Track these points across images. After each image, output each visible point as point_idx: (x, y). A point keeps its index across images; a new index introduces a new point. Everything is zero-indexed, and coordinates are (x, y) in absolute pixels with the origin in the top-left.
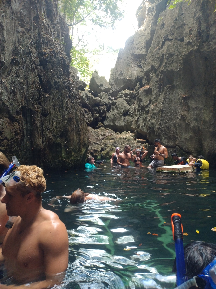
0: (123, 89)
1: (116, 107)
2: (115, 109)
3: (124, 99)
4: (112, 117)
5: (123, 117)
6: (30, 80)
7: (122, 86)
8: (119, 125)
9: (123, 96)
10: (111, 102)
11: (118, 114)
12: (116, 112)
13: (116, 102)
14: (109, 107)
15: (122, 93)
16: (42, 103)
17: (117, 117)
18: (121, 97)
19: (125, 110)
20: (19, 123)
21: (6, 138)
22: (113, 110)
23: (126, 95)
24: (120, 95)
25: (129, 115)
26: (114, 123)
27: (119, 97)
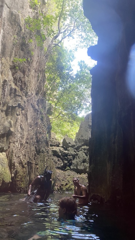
0: (83, 145)
1: (78, 157)
2: (78, 158)
3: (83, 152)
4: (76, 163)
5: (82, 163)
6: (32, 150)
7: (83, 143)
8: (80, 169)
9: (83, 150)
10: (75, 153)
11: (79, 161)
12: (78, 160)
13: (78, 154)
14: (74, 157)
15: (82, 148)
16: (36, 159)
17: (79, 164)
18: (82, 150)
19: (84, 159)
20: (26, 168)
21: (20, 175)
22: (77, 158)
23: (84, 149)
24: (81, 149)
25: (86, 162)
26: (77, 167)
27: (80, 151)
